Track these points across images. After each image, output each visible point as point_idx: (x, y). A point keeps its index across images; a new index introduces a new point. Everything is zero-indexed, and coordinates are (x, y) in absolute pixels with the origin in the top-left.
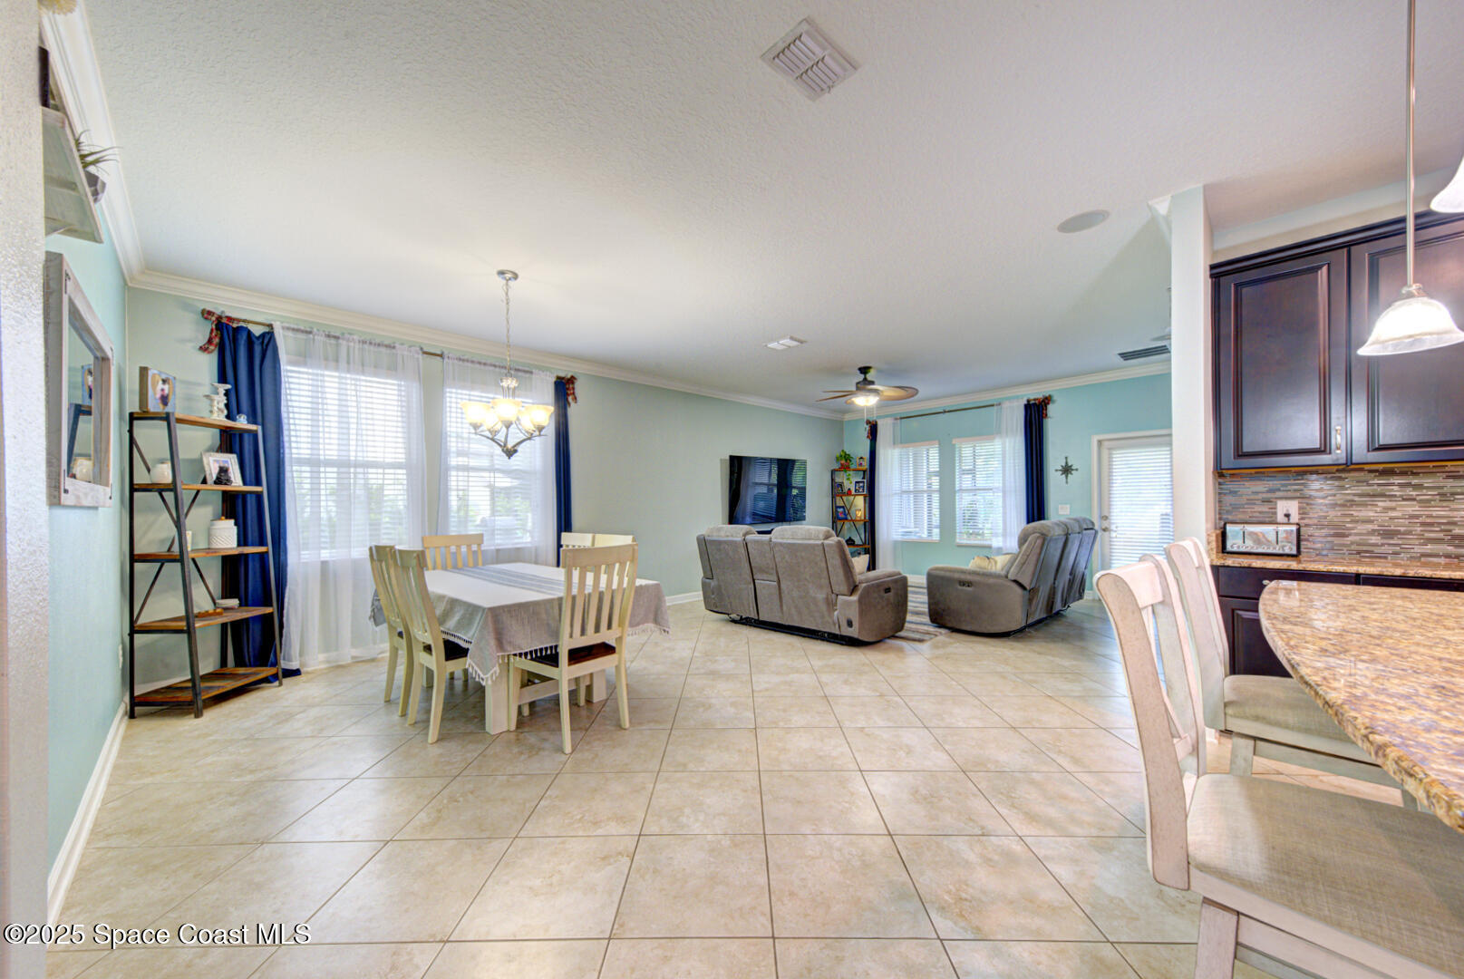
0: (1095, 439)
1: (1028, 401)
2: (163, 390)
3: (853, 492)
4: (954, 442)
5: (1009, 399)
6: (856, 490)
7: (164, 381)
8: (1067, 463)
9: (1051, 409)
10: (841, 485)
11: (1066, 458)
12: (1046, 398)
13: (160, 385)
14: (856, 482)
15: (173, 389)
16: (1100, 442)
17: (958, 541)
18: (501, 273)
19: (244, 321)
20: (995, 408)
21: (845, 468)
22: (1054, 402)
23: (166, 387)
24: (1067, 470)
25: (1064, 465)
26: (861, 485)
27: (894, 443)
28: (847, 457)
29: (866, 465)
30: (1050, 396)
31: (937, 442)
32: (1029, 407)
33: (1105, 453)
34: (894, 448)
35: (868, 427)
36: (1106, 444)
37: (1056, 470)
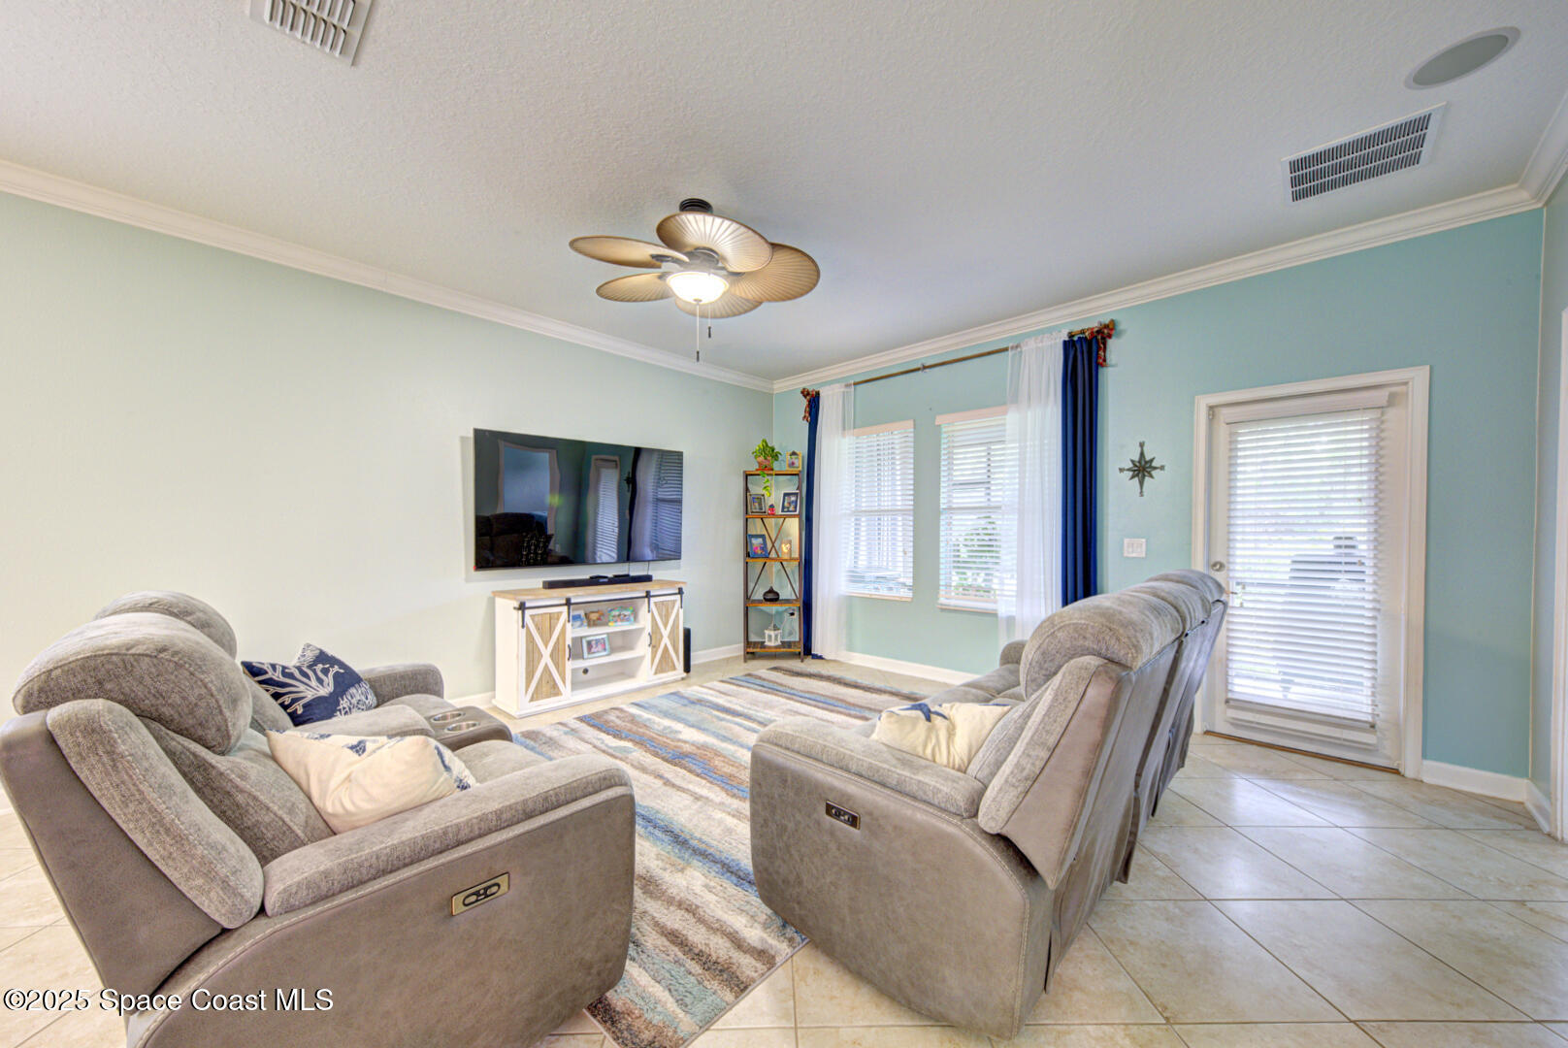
0: (1203, 403)
1: (1071, 335)
3: (778, 511)
4: (939, 420)
5: (1028, 335)
6: (783, 507)
8: (1142, 454)
9: (1115, 349)
10: (760, 499)
11: (1142, 445)
12: (1106, 326)
14: (786, 495)
16: (1211, 408)
17: (942, 600)
20: (1010, 353)
21: (766, 469)
22: (1119, 335)
24: (1142, 469)
25: (1136, 458)
26: (793, 498)
27: (844, 429)
28: (769, 453)
29: (800, 464)
30: (1113, 322)
31: (910, 423)
32: (1069, 345)
33: (1222, 432)
34: (844, 436)
35: (805, 402)
36: (1225, 414)
37: (1121, 470)
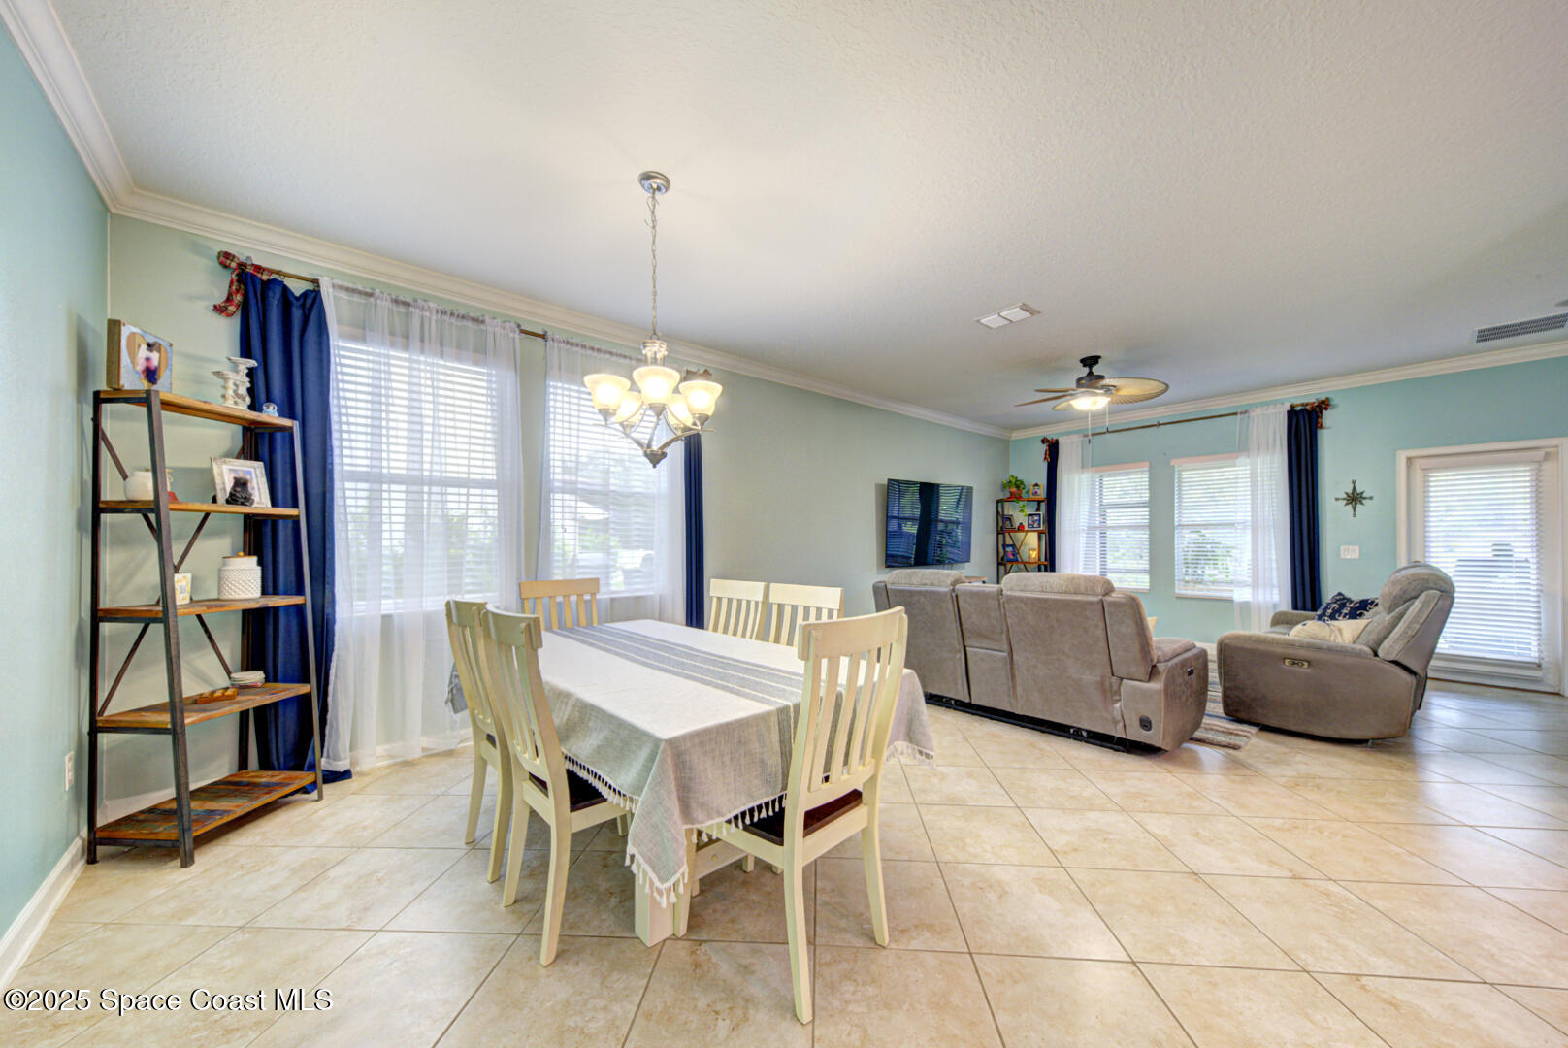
0: (1402, 457)
1: (1292, 406)
2: (148, 359)
3: (1026, 528)
4: (1172, 463)
5: (1257, 405)
6: (1029, 525)
7: (150, 346)
8: (1354, 489)
9: (1328, 417)
10: (1009, 519)
11: (1354, 482)
12: (1323, 402)
13: (143, 352)
14: (1029, 515)
15: (166, 360)
16: (1409, 460)
17: (1177, 591)
18: (647, 177)
19: (279, 273)
20: (1239, 416)
21: (1014, 497)
22: (1334, 406)
23: (155, 357)
24: (1354, 498)
25: (1350, 491)
26: (1036, 518)
27: (1083, 467)
28: (1019, 484)
29: (1042, 493)
30: (1328, 399)
31: (1147, 464)
32: (1293, 415)
33: (1418, 475)
34: (1083, 472)
35: (1044, 447)
36: (1418, 464)
37: (1337, 499)
